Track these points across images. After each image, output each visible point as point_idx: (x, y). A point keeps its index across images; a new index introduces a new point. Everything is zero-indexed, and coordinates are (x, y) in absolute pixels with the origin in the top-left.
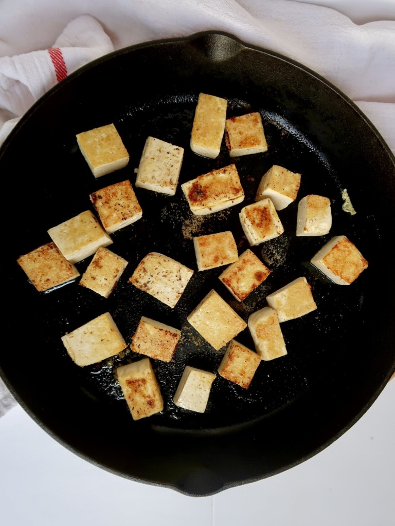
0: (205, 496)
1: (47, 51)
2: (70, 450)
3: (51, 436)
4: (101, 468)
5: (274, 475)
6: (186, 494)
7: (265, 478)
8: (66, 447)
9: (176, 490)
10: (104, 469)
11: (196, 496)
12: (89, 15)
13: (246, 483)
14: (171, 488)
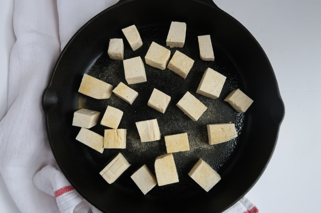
0: (284, 108)
1: (56, 198)
2: (259, 178)
3: (252, 188)
4: (269, 162)
5: (274, 72)
6: (284, 118)
7: (275, 76)
8: (258, 180)
9: (281, 123)
10: (270, 161)
11: (285, 113)
12: (33, 179)
13: (278, 86)
14: (280, 125)
